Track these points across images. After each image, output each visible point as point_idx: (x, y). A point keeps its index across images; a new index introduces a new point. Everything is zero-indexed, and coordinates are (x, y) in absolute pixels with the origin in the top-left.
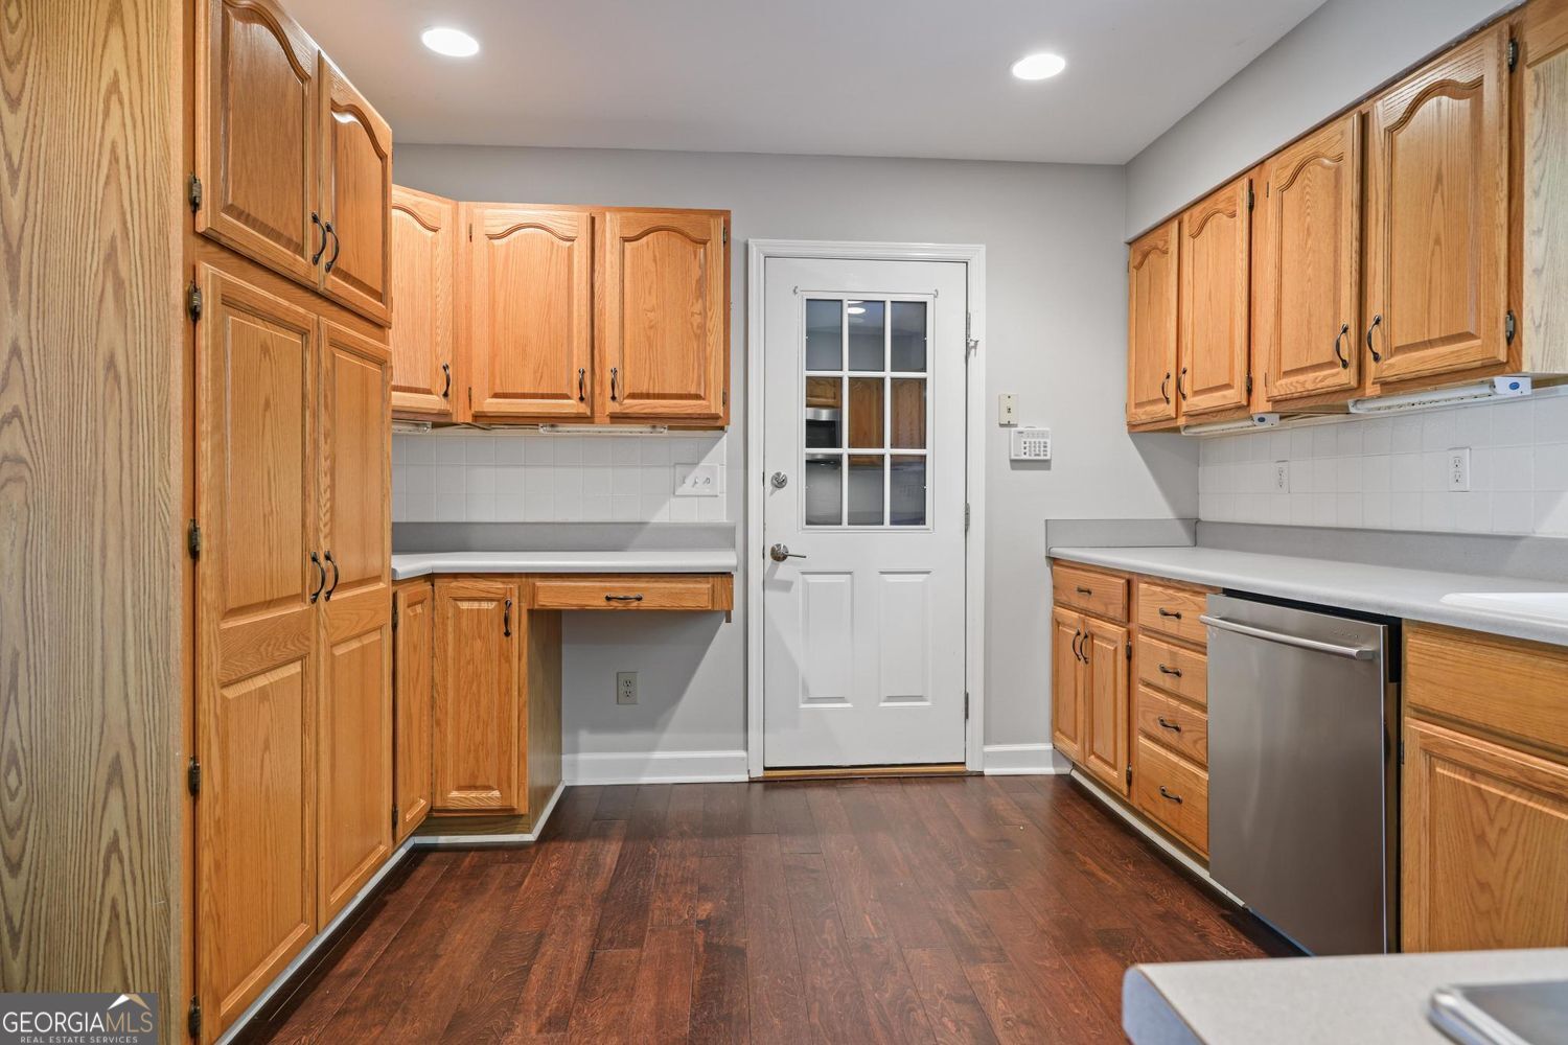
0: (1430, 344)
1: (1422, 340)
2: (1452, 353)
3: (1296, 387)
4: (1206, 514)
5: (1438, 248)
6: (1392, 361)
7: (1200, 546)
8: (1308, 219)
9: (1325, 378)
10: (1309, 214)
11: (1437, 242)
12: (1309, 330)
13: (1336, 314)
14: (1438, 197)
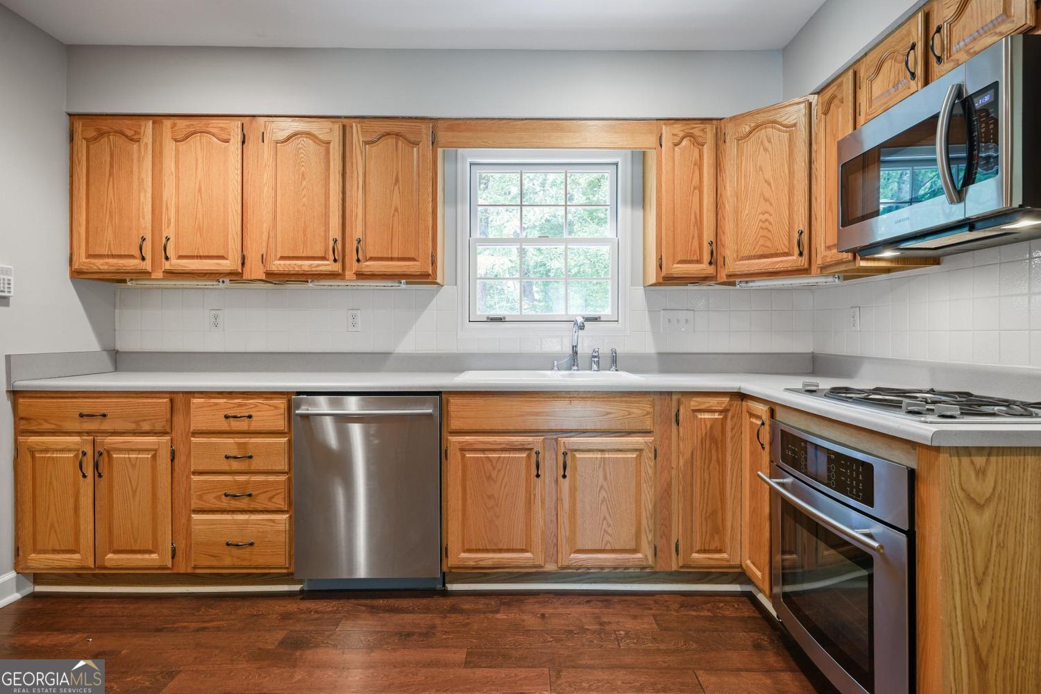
0: (392, 259)
1: (387, 256)
2: (405, 266)
3: (294, 268)
4: (121, 346)
5: (396, 214)
6: (368, 263)
7: (120, 371)
8: (303, 168)
9: (319, 265)
10: (303, 166)
11: (396, 210)
12: (305, 235)
13: (327, 231)
14: (396, 188)
